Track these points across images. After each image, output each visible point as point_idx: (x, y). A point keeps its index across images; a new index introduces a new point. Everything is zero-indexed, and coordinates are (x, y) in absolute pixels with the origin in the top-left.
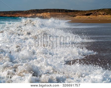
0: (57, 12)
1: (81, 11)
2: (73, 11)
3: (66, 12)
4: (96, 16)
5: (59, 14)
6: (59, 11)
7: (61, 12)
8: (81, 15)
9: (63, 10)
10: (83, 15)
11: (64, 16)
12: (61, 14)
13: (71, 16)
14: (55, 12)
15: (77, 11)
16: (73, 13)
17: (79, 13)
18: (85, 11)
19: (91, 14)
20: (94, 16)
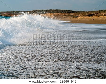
0: (60, 13)
1: (84, 12)
2: (76, 12)
3: (69, 12)
4: (98, 17)
5: (62, 15)
6: (62, 12)
7: (64, 12)
8: (83, 16)
9: (66, 10)
10: (85, 16)
11: (67, 16)
12: (63, 14)
13: (73, 17)
14: (58, 13)
15: (79, 12)
16: (75, 13)
17: (81, 14)
18: (87, 12)
19: (93, 14)
20: (96, 17)
